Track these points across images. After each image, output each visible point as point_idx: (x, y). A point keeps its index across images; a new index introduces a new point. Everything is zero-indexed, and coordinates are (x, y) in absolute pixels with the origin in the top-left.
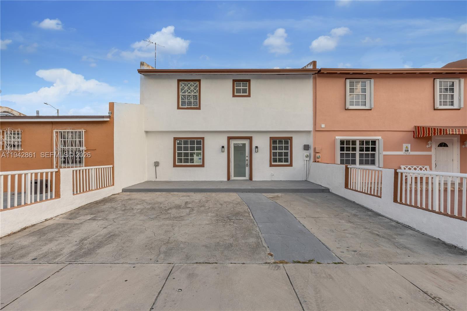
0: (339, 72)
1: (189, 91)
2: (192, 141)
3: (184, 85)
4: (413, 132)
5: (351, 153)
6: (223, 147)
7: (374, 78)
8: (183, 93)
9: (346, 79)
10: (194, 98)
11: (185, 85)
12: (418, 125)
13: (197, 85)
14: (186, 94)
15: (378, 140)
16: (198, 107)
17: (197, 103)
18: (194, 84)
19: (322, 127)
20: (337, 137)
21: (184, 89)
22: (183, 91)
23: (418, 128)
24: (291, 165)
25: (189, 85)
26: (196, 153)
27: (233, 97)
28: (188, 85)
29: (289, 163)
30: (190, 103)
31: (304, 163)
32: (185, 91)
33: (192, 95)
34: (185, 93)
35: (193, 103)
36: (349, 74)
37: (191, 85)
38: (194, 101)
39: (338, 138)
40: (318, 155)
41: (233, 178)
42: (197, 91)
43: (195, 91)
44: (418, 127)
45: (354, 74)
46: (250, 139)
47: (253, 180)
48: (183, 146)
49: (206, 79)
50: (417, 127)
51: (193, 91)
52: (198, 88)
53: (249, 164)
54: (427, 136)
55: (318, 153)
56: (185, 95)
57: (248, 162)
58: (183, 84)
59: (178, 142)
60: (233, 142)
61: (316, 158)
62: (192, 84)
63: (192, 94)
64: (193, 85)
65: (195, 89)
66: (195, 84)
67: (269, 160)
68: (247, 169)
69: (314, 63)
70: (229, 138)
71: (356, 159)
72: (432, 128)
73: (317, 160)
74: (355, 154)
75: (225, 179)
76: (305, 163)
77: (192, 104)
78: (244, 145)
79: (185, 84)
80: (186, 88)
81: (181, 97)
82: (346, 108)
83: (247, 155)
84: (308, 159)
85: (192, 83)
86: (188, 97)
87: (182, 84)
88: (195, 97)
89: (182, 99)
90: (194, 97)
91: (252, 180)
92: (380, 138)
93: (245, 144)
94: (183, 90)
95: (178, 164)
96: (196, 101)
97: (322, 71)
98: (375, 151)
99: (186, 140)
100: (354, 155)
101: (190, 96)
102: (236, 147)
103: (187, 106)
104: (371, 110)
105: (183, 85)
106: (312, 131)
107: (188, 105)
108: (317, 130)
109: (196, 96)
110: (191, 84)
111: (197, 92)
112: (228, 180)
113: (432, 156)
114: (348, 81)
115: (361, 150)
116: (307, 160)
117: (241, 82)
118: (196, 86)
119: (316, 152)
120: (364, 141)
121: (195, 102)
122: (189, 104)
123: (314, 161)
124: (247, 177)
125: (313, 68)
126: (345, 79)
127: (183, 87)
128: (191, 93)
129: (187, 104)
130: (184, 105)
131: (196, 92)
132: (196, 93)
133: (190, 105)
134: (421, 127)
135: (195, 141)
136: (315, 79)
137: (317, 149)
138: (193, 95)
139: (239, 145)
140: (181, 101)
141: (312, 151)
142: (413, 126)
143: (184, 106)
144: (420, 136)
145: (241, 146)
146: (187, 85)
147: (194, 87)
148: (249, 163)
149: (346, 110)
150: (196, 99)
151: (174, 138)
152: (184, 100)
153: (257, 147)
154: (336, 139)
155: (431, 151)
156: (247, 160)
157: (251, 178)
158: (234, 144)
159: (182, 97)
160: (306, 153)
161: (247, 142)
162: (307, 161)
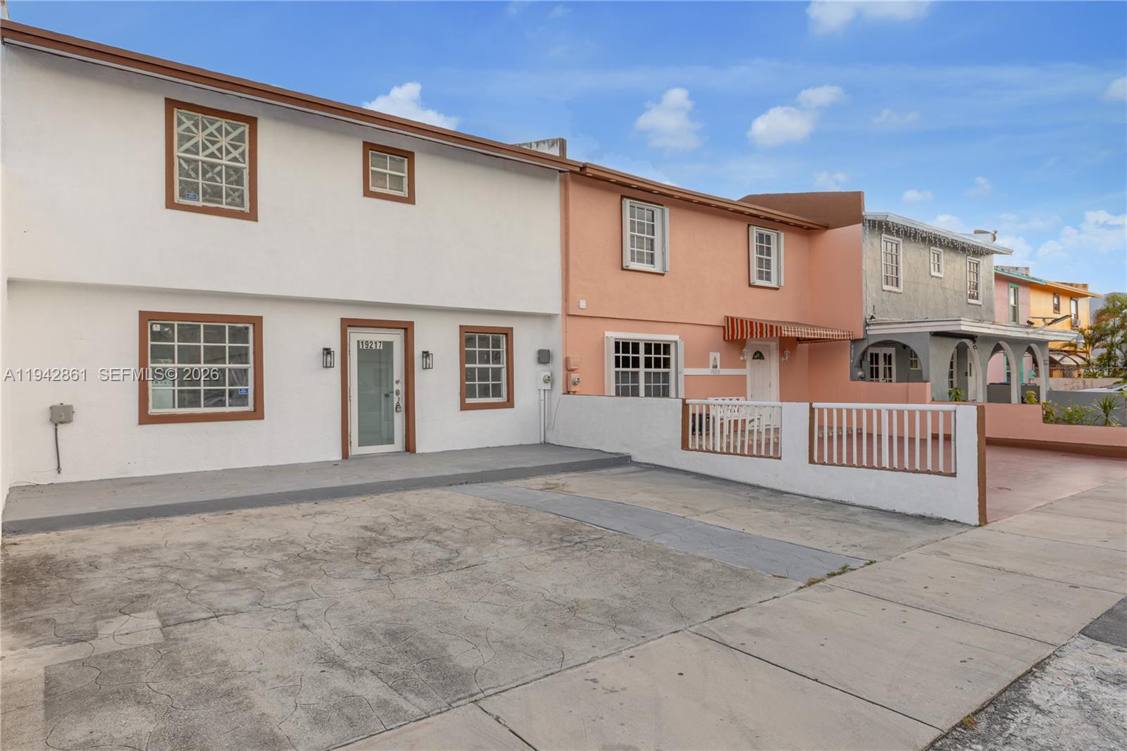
0: (614, 178)
1: (213, 149)
2: (215, 326)
3: (193, 124)
4: (722, 329)
5: (632, 372)
6: (327, 352)
7: (670, 205)
8: (187, 151)
9: (622, 197)
10: (232, 179)
11: (196, 126)
12: (733, 315)
13: (243, 133)
14: (201, 157)
15: (676, 342)
16: (246, 209)
17: (241, 196)
18: (229, 129)
19: (581, 307)
20: (608, 334)
21: (190, 138)
22: (188, 145)
23: (731, 321)
24: (510, 403)
25: (212, 129)
26: (229, 370)
27: (365, 195)
28: (207, 128)
29: (503, 399)
30: (216, 193)
31: (540, 397)
32: (196, 145)
33: (221, 165)
34: (197, 154)
35: (228, 195)
36: (628, 186)
37: (219, 130)
38: (231, 189)
39: (610, 335)
40: (574, 376)
41: (355, 450)
42: (242, 154)
43: (235, 153)
44: (732, 319)
45: (639, 188)
46: (407, 328)
47: (417, 452)
48: (176, 344)
49: (277, 119)
50: (730, 319)
51: (228, 152)
52: (246, 146)
53: (402, 404)
54: (739, 337)
55: (572, 370)
56: (197, 161)
57: (400, 399)
58: (189, 119)
59: (157, 328)
60: (356, 336)
61: (570, 383)
62: (224, 125)
63: (225, 161)
64: (228, 133)
65: (236, 148)
66: (235, 129)
67: (459, 392)
68: (399, 420)
69: (562, 144)
70: (347, 324)
71: (638, 386)
72: (756, 323)
73: (573, 389)
74: (637, 373)
75: (337, 456)
76: (543, 398)
77: (221, 197)
78: (388, 346)
79: (197, 121)
80: (200, 137)
81: (180, 165)
82: (624, 265)
83: (396, 378)
84: (548, 387)
85: (223, 123)
86: (208, 168)
87: (183, 119)
88: (232, 173)
89: (183, 172)
90: (231, 176)
91: (414, 452)
92: (675, 338)
93: (392, 342)
94: (188, 141)
95: (155, 411)
96: (238, 190)
97: (588, 170)
98: (669, 368)
99: (189, 325)
100: (636, 375)
101: (213, 166)
102: (366, 354)
103: (203, 201)
104: (663, 275)
105: (189, 124)
106: (557, 315)
107: (207, 197)
108: (571, 313)
109: (238, 171)
110: (221, 126)
111: (244, 159)
112: (343, 458)
113: (748, 377)
114: (627, 203)
115: (648, 365)
116: (545, 390)
117: (388, 153)
118: (240, 138)
119: (568, 370)
120: (651, 344)
121: (234, 191)
122: (210, 195)
123: (565, 391)
124: (398, 445)
125: (560, 156)
126: (620, 197)
127: (188, 130)
128: (218, 158)
129: (203, 196)
130: (192, 194)
131: (238, 156)
132: (239, 161)
133: (212, 199)
134: (737, 320)
135: (225, 327)
136: (564, 183)
137: (572, 361)
138: (227, 167)
139: (374, 347)
140: (180, 181)
141: (558, 366)
142: (723, 317)
143: (189, 199)
144: (737, 337)
145: (380, 350)
146: (205, 128)
147: (232, 140)
148: (404, 402)
149: (623, 269)
150: (239, 182)
151: (142, 314)
152: (190, 176)
153: (426, 354)
154: (607, 337)
155: (745, 368)
156: (398, 393)
157: (409, 447)
158: (358, 341)
159: (185, 165)
160: (544, 371)
161: (396, 338)
162: (546, 392)
